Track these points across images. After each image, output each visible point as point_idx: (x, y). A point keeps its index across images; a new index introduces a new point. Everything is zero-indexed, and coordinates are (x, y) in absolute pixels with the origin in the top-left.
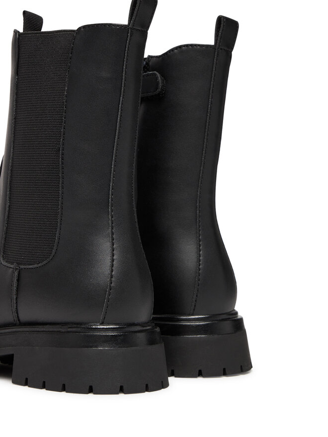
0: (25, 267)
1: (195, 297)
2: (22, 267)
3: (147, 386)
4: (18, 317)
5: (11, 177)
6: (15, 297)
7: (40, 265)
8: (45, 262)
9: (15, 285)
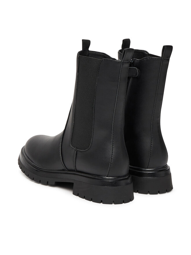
0: (79, 150)
1: (148, 161)
2: (78, 150)
3: (123, 201)
4: (76, 168)
5: (75, 112)
6: (75, 161)
7: (85, 150)
8: (86, 150)
9: (75, 157)
